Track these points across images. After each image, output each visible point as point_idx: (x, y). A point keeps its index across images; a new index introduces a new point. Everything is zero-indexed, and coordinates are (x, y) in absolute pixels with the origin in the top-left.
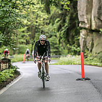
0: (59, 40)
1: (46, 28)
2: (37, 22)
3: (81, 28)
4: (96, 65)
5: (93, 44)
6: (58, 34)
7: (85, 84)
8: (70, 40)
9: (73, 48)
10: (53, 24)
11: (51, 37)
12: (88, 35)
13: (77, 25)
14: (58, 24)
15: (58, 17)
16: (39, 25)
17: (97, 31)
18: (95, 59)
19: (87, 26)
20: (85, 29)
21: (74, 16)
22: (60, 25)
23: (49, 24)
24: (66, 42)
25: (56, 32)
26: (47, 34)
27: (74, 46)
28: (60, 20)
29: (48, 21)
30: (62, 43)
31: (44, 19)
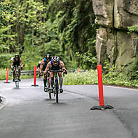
0: (63, 45)
1: (42, 27)
2: (27, 17)
3: (98, 26)
4: (122, 85)
5: (116, 52)
6: (61, 36)
7: (105, 115)
8: (80, 45)
9: (86, 58)
10: (52, 21)
11: (49, 41)
13: (91, 21)
14: (61, 19)
15: (61, 9)
16: (30, 22)
17: (123, 30)
18: (121, 75)
19: (107, 23)
20: (104, 26)
21: (86, 6)
22: (65, 22)
23: (46, 20)
24: (74, 47)
25: (57, 32)
26: (44, 36)
27: (87, 55)
28: (64, 13)
29: (45, 15)
30: (67, 50)
31: (38, 12)
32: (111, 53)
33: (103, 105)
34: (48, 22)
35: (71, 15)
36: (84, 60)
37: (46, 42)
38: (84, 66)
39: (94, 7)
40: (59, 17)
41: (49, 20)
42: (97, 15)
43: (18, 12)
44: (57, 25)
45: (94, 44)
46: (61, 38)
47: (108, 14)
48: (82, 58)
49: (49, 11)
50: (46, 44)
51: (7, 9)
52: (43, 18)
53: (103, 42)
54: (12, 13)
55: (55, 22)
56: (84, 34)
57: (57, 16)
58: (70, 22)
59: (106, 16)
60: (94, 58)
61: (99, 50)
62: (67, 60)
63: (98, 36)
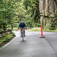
0: (32, 21)
1: (26, 16)
2: (22, 14)
3: (41, 16)
4: (48, 31)
5: (46, 22)
6: (31, 19)
8: (36, 21)
9: (38, 24)
11: (28, 20)
12: (44, 19)
13: (39, 14)
14: (31, 14)
15: (31, 11)
16: (23, 15)
17: (48, 17)
18: (47, 28)
19: (43, 15)
21: (38, 10)
25: (30, 17)
31: (25, 12)
32: (44, 23)
33: (43, 37)
34: (28, 15)
35: (34, 13)
38: (37, 26)
39: (40, 11)
43: (20, 12)
49: (28, 12)
51: (17, 12)
52: (26, 14)
56: (37, 18)
58: (33, 15)
59: (43, 13)
60: (40, 24)
61: (41, 22)
62: (33, 25)
63: (41, 18)
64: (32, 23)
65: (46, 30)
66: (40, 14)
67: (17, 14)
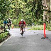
1: (25, 10)
2: (20, 7)
3: (44, 10)
8: (38, 17)
9: (40, 21)
10: (28, 8)
14: (31, 8)
19: (47, 9)
21: (40, 3)
22: (32, 9)
23: (26, 8)
24: (36, 17)
25: (30, 12)
26: (25, 13)
27: (40, 20)
28: (32, 6)
29: (26, 6)
30: (33, 18)
31: (24, 5)
32: (48, 19)
34: (27, 9)
35: (35, 6)
36: (39, 22)
37: (26, 15)
38: (39, 24)
39: (43, 4)
40: (31, 7)
41: (27, 8)
42: (44, 6)
43: (17, 5)
44: (30, 10)
45: (43, 16)
46: (31, 14)
47: (47, 6)
48: (38, 21)
49: (27, 5)
50: (26, 16)
51: (13, 4)
52: (25, 7)
53: (46, 16)
54: (15, 5)
55: (29, 8)
56: (39, 13)
57: (30, 6)
58: (34, 9)
59: (47, 7)
60: (42, 21)
61: (44, 18)
62: (33, 21)
63: (44, 13)
64: (33, 19)
65: (50, 29)
66: (42, 8)
67: (13, 6)
